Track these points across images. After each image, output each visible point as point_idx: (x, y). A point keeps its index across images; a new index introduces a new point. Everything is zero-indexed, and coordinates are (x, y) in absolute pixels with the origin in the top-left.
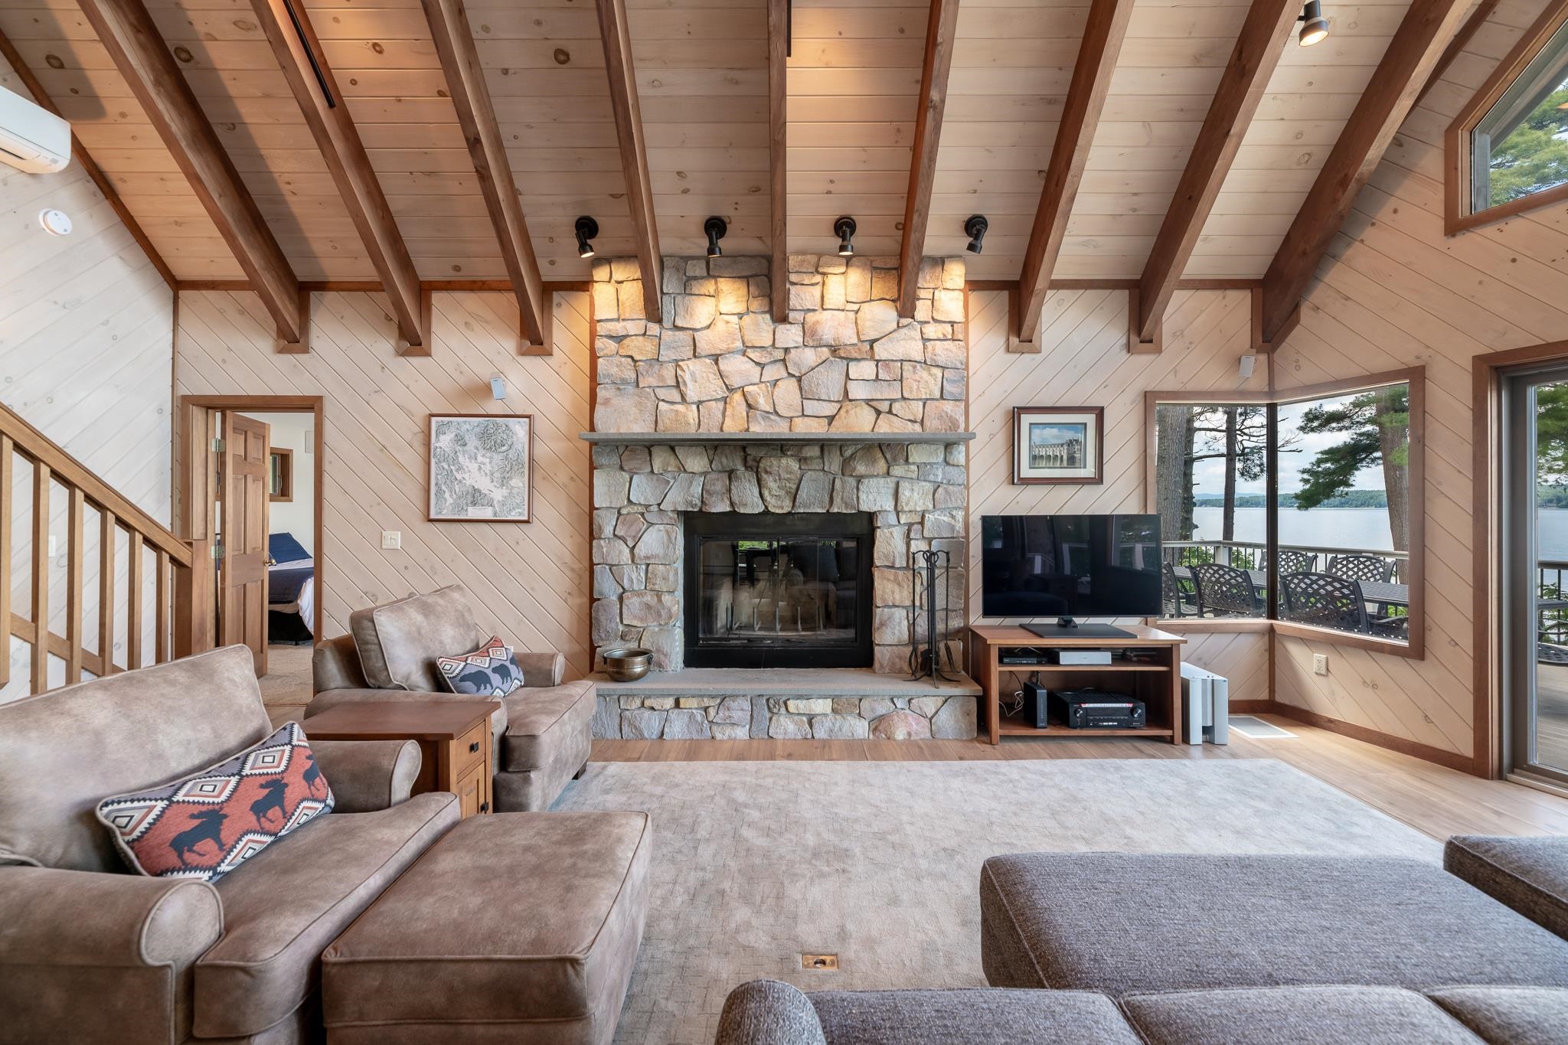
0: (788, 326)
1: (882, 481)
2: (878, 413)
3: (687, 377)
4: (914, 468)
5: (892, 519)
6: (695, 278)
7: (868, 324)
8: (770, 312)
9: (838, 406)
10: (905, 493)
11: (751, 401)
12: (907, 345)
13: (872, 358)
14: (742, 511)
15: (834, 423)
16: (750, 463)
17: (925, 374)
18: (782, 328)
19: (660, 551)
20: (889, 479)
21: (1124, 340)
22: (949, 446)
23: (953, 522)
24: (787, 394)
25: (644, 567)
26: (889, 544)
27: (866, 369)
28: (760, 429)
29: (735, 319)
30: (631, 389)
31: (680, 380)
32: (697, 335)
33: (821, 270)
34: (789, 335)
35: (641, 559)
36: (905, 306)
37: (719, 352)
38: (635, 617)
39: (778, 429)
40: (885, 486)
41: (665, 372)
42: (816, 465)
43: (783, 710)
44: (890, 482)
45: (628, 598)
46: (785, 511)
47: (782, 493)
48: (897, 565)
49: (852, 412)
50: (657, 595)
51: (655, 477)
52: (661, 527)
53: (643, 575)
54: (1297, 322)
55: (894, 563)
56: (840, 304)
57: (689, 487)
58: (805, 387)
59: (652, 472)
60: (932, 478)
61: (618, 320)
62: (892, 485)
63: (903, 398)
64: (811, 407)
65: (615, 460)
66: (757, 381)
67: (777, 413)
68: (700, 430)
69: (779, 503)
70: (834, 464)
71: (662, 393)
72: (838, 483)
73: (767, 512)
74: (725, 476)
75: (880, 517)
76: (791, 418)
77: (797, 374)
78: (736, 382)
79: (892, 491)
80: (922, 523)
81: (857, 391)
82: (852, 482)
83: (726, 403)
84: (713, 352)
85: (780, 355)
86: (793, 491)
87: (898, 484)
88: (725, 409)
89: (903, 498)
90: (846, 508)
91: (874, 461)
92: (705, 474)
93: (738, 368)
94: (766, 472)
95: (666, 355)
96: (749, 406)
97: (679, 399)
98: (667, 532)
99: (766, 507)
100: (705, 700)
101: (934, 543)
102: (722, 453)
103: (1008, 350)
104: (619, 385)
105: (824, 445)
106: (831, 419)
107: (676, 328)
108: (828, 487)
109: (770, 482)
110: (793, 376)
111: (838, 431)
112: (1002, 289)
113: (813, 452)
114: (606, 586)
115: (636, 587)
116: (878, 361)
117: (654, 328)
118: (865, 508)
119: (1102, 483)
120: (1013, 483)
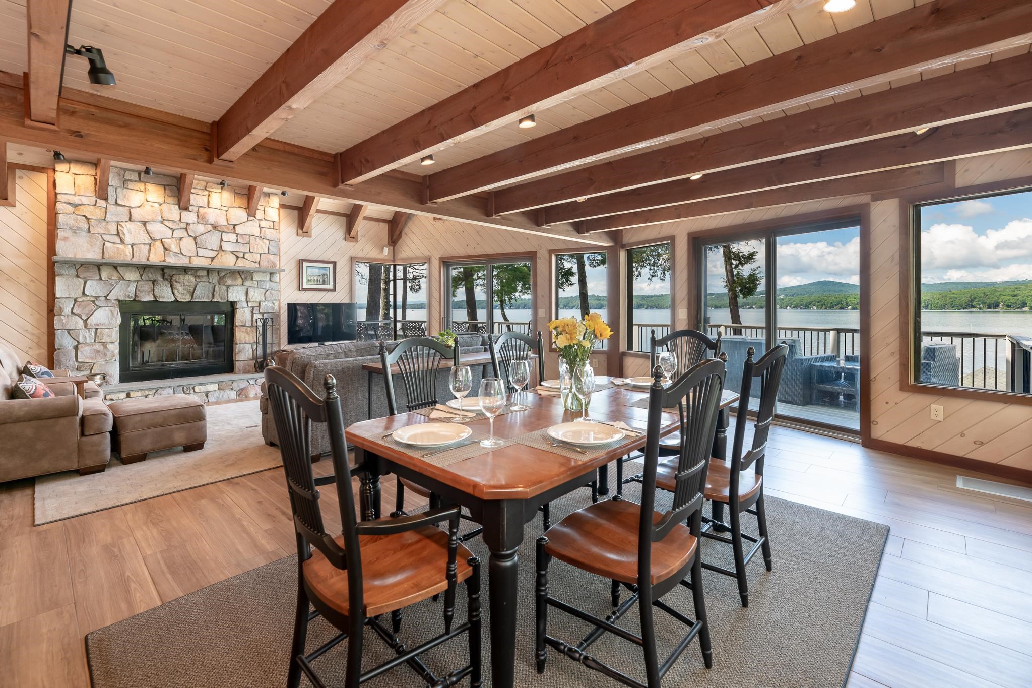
0: (189, 213)
1: (240, 288)
2: (238, 257)
3: (126, 231)
4: (256, 283)
5: (245, 305)
6: (131, 181)
7: (233, 217)
8: (179, 204)
9: (216, 253)
10: (251, 293)
11: (166, 246)
12: (251, 228)
13: (235, 232)
14: (161, 300)
15: (214, 260)
16: (166, 276)
17: (261, 243)
18: (185, 213)
19: (107, 322)
20: (243, 287)
21: (344, 236)
22: (271, 274)
23: (273, 306)
24: (188, 245)
25: (94, 330)
26: (243, 316)
27: (230, 237)
28: (172, 260)
29: (157, 205)
30: (84, 234)
31: (120, 231)
32: (132, 210)
33: (208, 189)
34: (190, 217)
35: (92, 326)
36: (251, 211)
37: (146, 220)
38: (87, 357)
39: (183, 261)
40: (242, 290)
41: (110, 227)
42: (205, 279)
43: (192, 391)
44: (244, 289)
45: (82, 347)
46: (187, 300)
47: (186, 292)
48: (247, 325)
49: (224, 256)
50: (103, 345)
51: (103, 282)
52: (107, 309)
53: (93, 334)
55: (245, 324)
56: (219, 206)
57: (127, 288)
58: (198, 242)
59: (101, 279)
60: (264, 287)
61: (75, 194)
63: (250, 252)
64: (201, 252)
65: (73, 272)
66: (171, 237)
67: (182, 253)
68: (134, 259)
69: (184, 297)
70: (215, 279)
71: (107, 238)
72: (217, 287)
73: (176, 301)
74: (151, 284)
75: (238, 304)
76: (190, 257)
77: (194, 236)
78: (157, 236)
79: (244, 292)
80: (259, 307)
81: (225, 246)
82: (224, 288)
83: (150, 246)
84: (143, 220)
85: (184, 226)
86: (192, 291)
87: (248, 289)
88: (150, 250)
89: (250, 295)
90: (221, 299)
91: (236, 279)
92: (137, 282)
93: (158, 230)
94: (176, 282)
95: (109, 217)
96: (165, 249)
97: (119, 241)
98: (111, 311)
99: (176, 299)
101: (265, 315)
102: (148, 271)
103: (297, 235)
104: (75, 231)
105: (209, 271)
106: (213, 258)
107: (117, 204)
108: (211, 290)
109: (179, 287)
110: (192, 236)
111: (216, 264)
112: (294, 209)
113: (202, 273)
114: (64, 341)
115: (88, 341)
116: (237, 234)
117: (101, 203)
118: (231, 299)
119: (335, 291)
120: (299, 290)
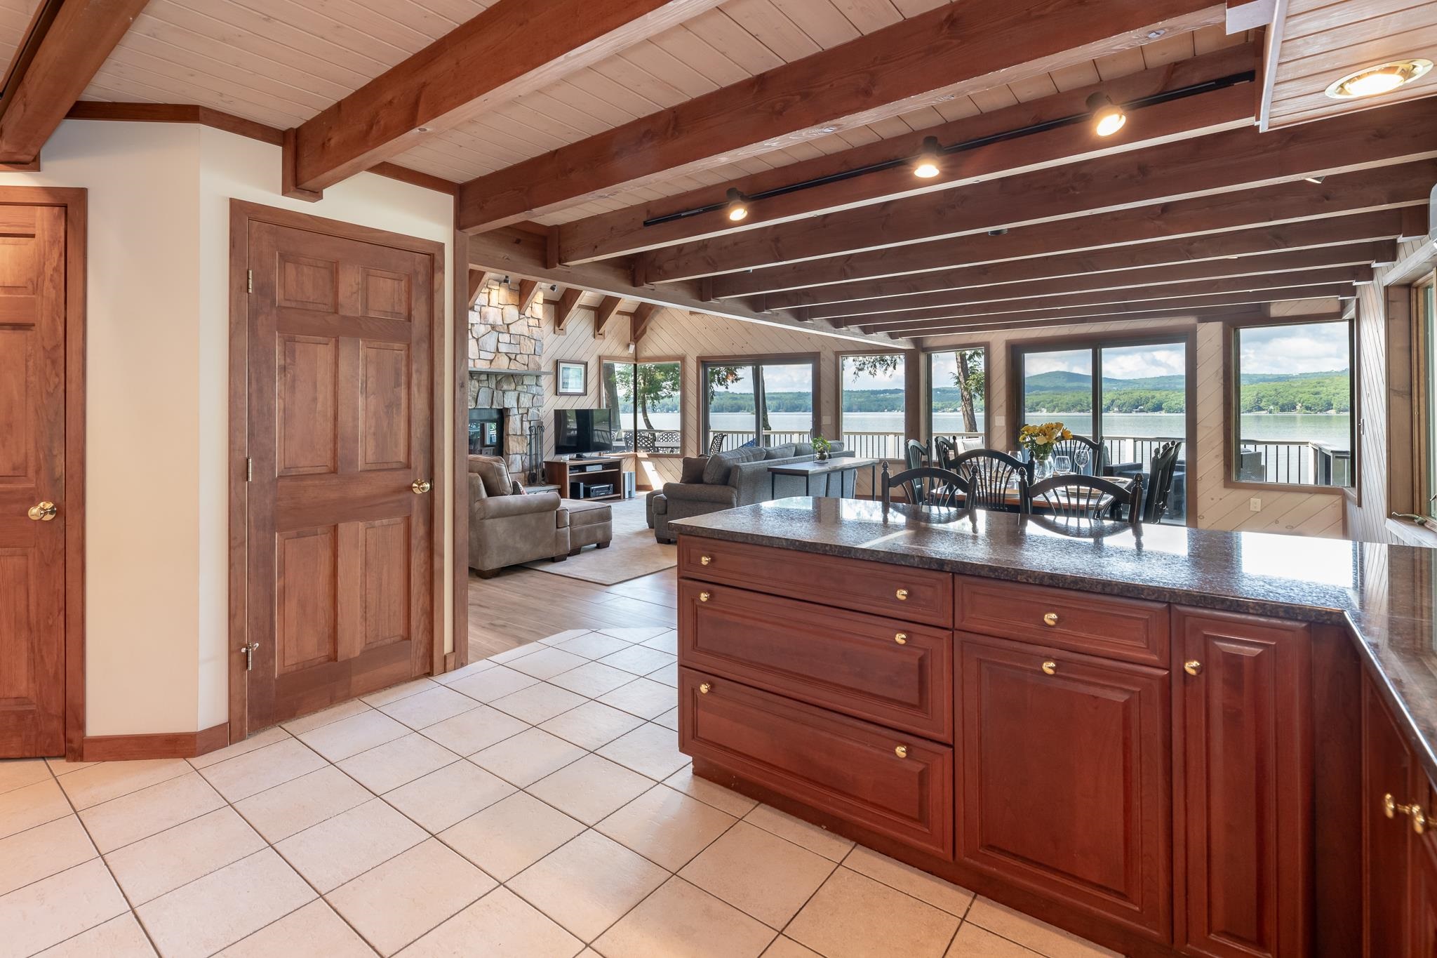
0: (474, 312)
1: (513, 393)
2: (510, 359)
4: (525, 387)
5: (515, 411)
7: (507, 315)
9: (494, 355)
10: (522, 399)
12: (519, 328)
13: (508, 332)
15: (493, 363)
17: (529, 342)
18: (472, 314)
21: (593, 333)
22: (537, 377)
23: (539, 413)
24: (473, 347)
26: (514, 424)
27: (505, 338)
33: (489, 286)
34: (474, 317)
36: (522, 309)
40: (515, 394)
42: (485, 384)
44: (516, 393)
46: (473, 407)
47: (472, 398)
49: (500, 358)
54: (645, 332)
55: (517, 433)
56: (496, 305)
58: (480, 344)
60: (532, 392)
62: (517, 395)
63: (521, 353)
64: (483, 355)
67: (469, 357)
70: (493, 384)
72: (495, 392)
75: (511, 410)
76: (474, 360)
77: (476, 337)
79: (516, 398)
80: (527, 413)
81: (503, 348)
82: (501, 393)
85: (470, 327)
86: (476, 397)
87: (519, 394)
89: (521, 401)
90: (499, 406)
91: (510, 383)
101: (532, 422)
103: (555, 333)
105: (488, 374)
106: (491, 361)
108: (490, 396)
109: (468, 392)
110: (474, 338)
111: (494, 368)
112: (551, 304)
113: (484, 377)
116: (510, 334)
118: (506, 406)
119: (586, 395)
120: (557, 395)
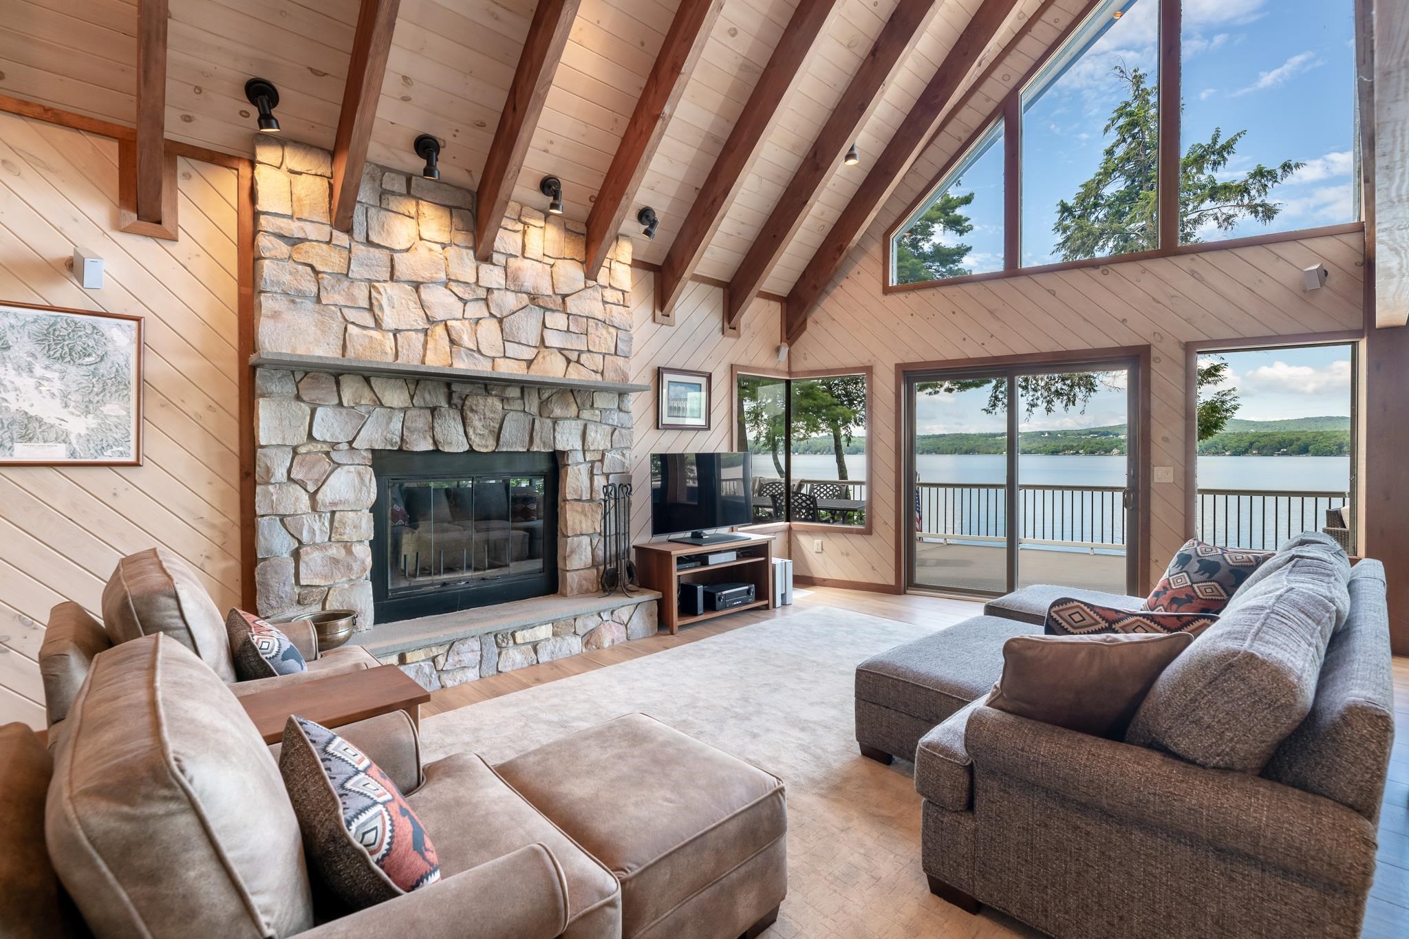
0: (492, 267)
1: (574, 423)
2: (569, 361)
3: (385, 302)
4: (597, 412)
5: (579, 457)
6: (393, 193)
7: (562, 279)
8: (475, 248)
9: (535, 351)
10: (591, 434)
11: (454, 336)
12: (587, 304)
13: (564, 311)
14: (447, 449)
15: (532, 367)
16: (456, 400)
17: (604, 332)
18: (484, 268)
19: (351, 496)
20: (579, 422)
21: (720, 325)
22: (621, 395)
23: (623, 460)
24: (489, 333)
25: (329, 514)
26: (576, 480)
27: (557, 320)
28: (463, 365)
29: (438, 248)
30: (309, 305)
31: (374, 301)
32: (396, 256)
33: (523, 219)
34: (492, 276)
35: (325, 506)
36: (591, 270)
37: (421, 280)
38: (316, 575)
39: (482, 368)
40: (576, 426)
41: (356, 291)
42: (517, 405)
43: (511, 642)
44: (579, 425)
45: (307, 553)
46: (490, 449)
47: (486, 432)
48: (584, 498)
49: (548, 358)
50: (345, 547)
51: (344, 411)
52: (352, 468)
53: (327, 524)
54: (805, 329)
55: (581, 496)
56: (539, 256)
57: (388, 424)
58: (507, 330)
59: (340, 404)
60: (610, 422)
61: (291, 217)
62: (581, 427)
63: (589, 351)
64: (512, 349)
65: (290, 388)
66: (461, 317)
67: (479, 351)
68: (399, 361)
69: (484, 442)
70: (533, 406)
71: (351, 315)
72: (537, 422)
73: (471, 451)
74: (428, 413)
75: (570, 455)
76: (493, 359)
77: (499, 316)
78: (439, 315)
79: (580, 432)
80: (602, 461)
81: (553, 340)
82: (549, 422)
83: (426, 335)
84: (414, 279)
85: (482, 294)
86: (496, 430)
87: (585, 426)
88: (426, 343)
89: (589, 439)
90: (544, 448)
91: (568, 405)
92: (405, 410)
93: (441, 301)
94: (472, 410)
95: (356, 271)
96: (452, 342)
97: (372, 324)
98: (359, 474)
99: (471, 446)
100: (434, 649)
101: (611, 477)
102: (424, 388)
103: (654, 320)
104: (294, 297)
105: (524, 386)
106: (530, 363)
107: (369, 243)
108: (528, 427)
109: (476, 421)
110: (495, 317)
111: (536, 374)
112: (649, 270)
113: (514, 392)
114: (275, 541)
115: (318, 540)
116: (569, 315)
117: (341, 238)
118: (560, 447)
119: (709, 428)
120: (658, 428)
